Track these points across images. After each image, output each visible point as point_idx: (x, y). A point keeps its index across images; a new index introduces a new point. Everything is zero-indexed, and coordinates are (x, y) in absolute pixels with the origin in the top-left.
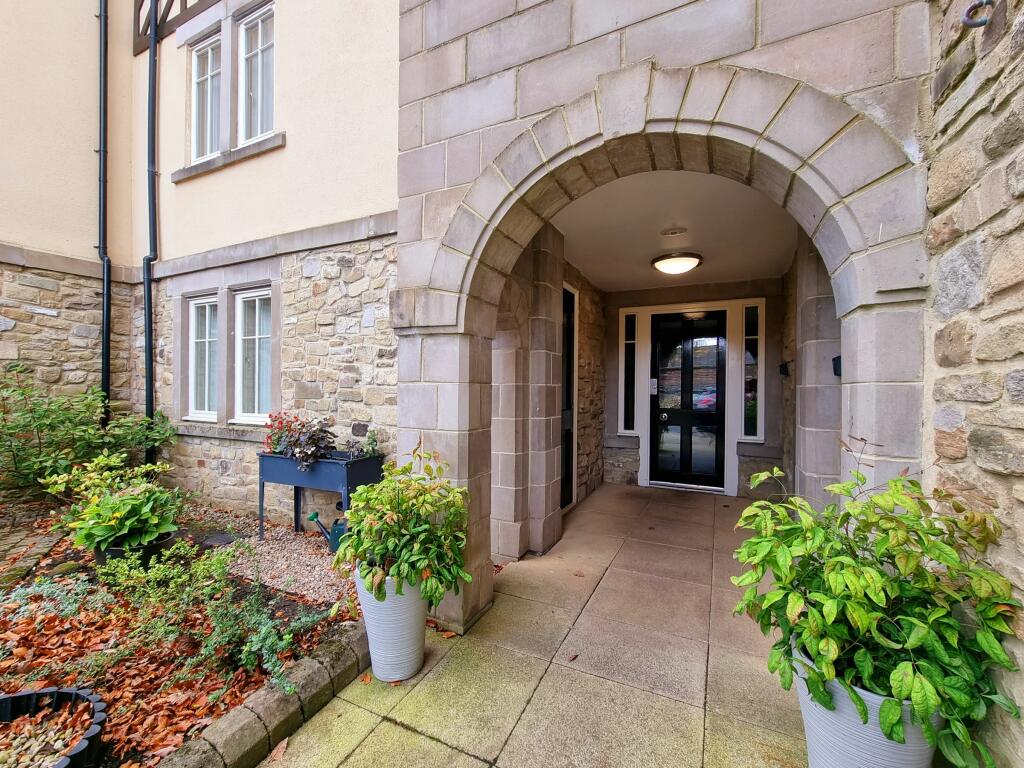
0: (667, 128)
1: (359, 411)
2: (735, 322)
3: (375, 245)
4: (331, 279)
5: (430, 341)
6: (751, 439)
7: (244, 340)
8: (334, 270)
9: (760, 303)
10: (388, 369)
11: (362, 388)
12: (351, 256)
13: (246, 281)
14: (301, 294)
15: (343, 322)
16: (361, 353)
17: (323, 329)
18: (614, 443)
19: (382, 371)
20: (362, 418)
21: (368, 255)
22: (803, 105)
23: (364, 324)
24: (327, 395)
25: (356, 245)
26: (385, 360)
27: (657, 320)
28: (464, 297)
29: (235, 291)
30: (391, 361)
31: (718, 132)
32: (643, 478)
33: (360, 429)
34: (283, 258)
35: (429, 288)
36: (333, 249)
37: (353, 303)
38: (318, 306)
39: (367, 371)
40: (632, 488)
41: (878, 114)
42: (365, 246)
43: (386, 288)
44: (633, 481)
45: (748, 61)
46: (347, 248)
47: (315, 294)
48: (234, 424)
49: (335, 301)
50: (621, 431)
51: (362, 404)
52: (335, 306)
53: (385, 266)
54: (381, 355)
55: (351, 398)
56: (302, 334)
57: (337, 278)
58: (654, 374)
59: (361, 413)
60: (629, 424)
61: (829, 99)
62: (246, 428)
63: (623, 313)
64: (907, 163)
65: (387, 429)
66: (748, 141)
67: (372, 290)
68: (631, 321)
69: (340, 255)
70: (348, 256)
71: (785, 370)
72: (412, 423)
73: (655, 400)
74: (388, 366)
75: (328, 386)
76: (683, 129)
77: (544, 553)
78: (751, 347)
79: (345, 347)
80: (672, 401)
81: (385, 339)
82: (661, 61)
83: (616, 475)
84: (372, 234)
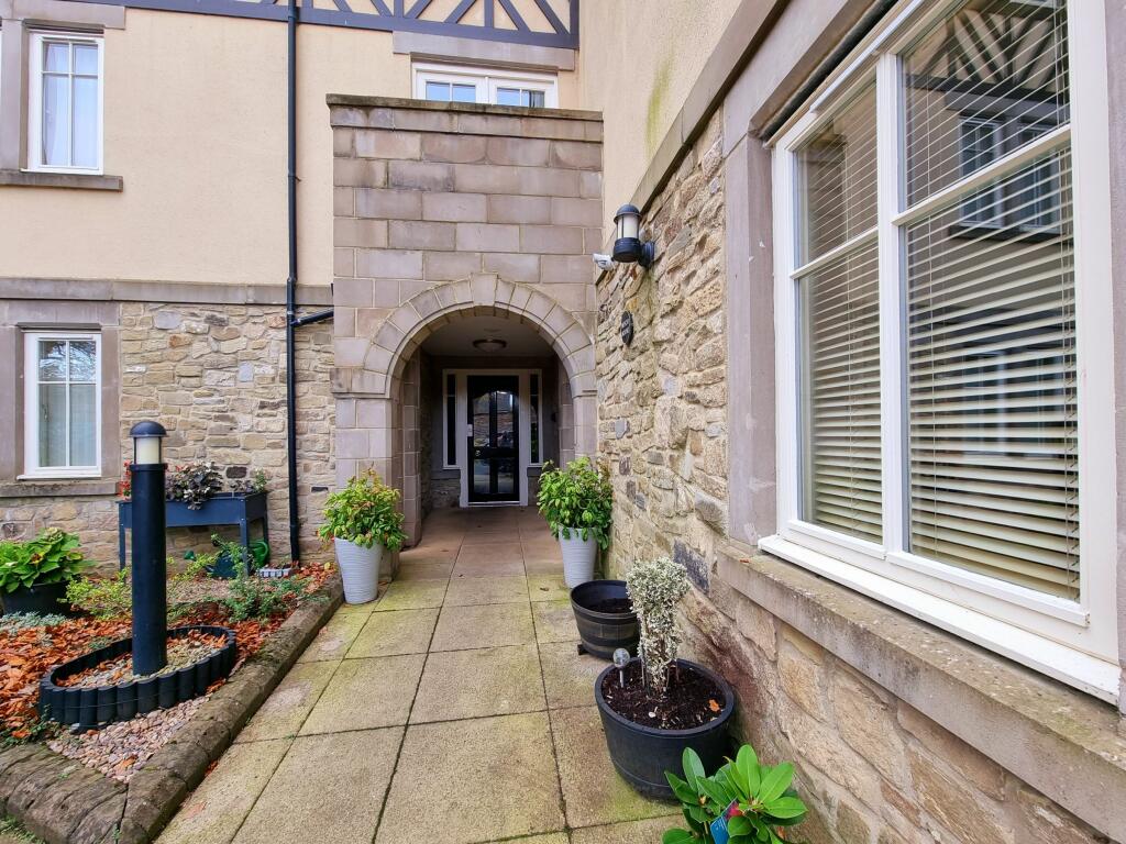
0: (505, 307)
1: (236, 456)
2: (524, 384)
3: (252, 311)
4: (196, 334)
5: (363, 402)
6: (535, 465)
7: (40, 385)
8: (201, 327)
9: (538, 372)
10: (271, 419)
11: (239, 435)
12: (225, 316)
13: (54, 321)
14: (150, 345)
15: (212, 378)
16: (237, 404)
17: (183, 380)
18: (442, 476)
19: (264, 420)
20: (238, 462)
21: (245, 318)
22: (557, 313)
23: (239, 377)
24: (190, 443)
25: (231, 308)
26: (266, 411)
27: (471, 379)
28: (390, 377)
29: (25, 329)
30: (274, 412)
31: (525, 314)
32: (464, 502)
33: (237, 472)
34: (121, 305)
35: (363, 369)
36: (200, 307)
37: (228, 359)
38: (177, 358)
39: (245, 421)
40: (456, 509)
41: (581, 322)
42: (243, 310)
43: (267, 349)
44: (456, 503)
45: (537, 287)
46: (220, 308)
47: (172, 346)
48: (23, 480)
49: (202, 355)
50: (446, 466)
51: (239, 449)
52: (201, 360)
53: (266, 331)
54: (263, 406)
55: (225, 444)
56: (154, 384)
57: (207, 334)
58: (470, 421)
59: (235, 457)
60: (452, 460)
61: (566, 313)
62: (58, 483)
63: (446, 372)
64: (590, 344)
65: (269, 469)
66: (537, 321)
67: (250, 350)
68: (452, 379)
69: (210, 313)
70: (219, 316)
71: (554, 418)
72: (349, 456)
73: (470, 440)
74: (271, 416)
75: (193, 434)
76: (511, 309)
77: (416, 546)
78: (534, 403)
79: (216, 398)
80: (483, 441)
81: (268, 393)
82: (501, 276)
83: (444, 501)
84: (251, 301)
